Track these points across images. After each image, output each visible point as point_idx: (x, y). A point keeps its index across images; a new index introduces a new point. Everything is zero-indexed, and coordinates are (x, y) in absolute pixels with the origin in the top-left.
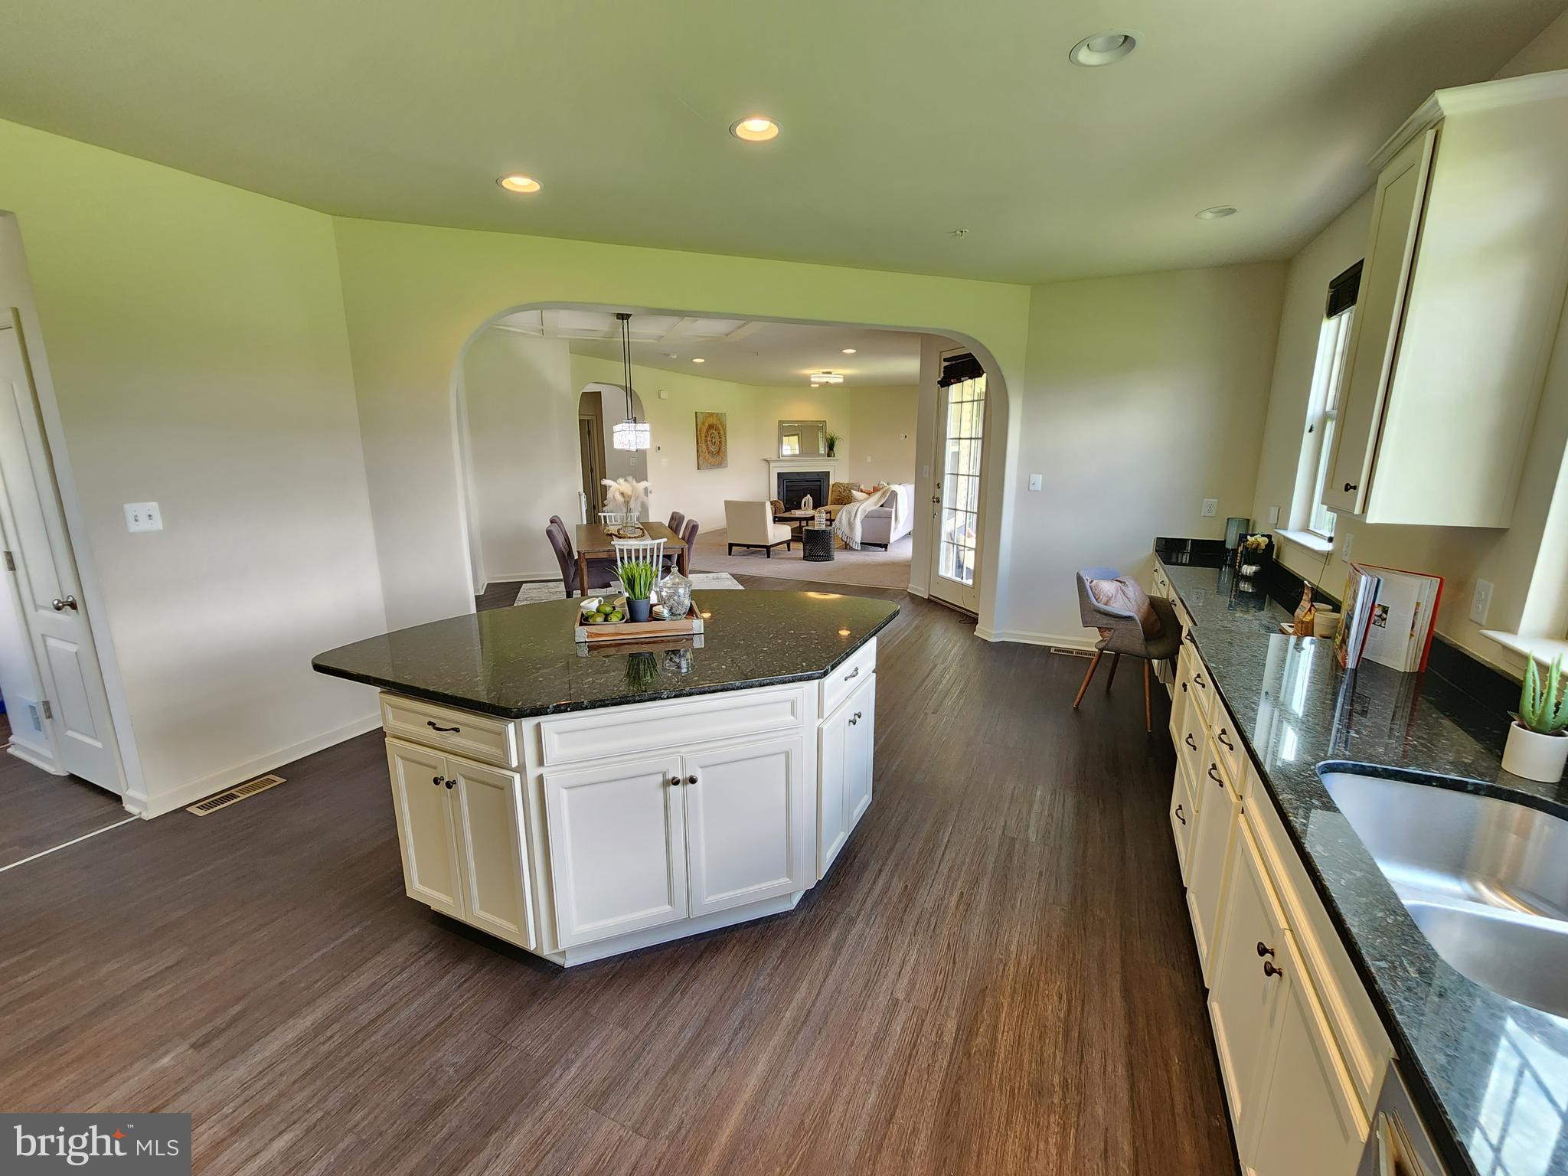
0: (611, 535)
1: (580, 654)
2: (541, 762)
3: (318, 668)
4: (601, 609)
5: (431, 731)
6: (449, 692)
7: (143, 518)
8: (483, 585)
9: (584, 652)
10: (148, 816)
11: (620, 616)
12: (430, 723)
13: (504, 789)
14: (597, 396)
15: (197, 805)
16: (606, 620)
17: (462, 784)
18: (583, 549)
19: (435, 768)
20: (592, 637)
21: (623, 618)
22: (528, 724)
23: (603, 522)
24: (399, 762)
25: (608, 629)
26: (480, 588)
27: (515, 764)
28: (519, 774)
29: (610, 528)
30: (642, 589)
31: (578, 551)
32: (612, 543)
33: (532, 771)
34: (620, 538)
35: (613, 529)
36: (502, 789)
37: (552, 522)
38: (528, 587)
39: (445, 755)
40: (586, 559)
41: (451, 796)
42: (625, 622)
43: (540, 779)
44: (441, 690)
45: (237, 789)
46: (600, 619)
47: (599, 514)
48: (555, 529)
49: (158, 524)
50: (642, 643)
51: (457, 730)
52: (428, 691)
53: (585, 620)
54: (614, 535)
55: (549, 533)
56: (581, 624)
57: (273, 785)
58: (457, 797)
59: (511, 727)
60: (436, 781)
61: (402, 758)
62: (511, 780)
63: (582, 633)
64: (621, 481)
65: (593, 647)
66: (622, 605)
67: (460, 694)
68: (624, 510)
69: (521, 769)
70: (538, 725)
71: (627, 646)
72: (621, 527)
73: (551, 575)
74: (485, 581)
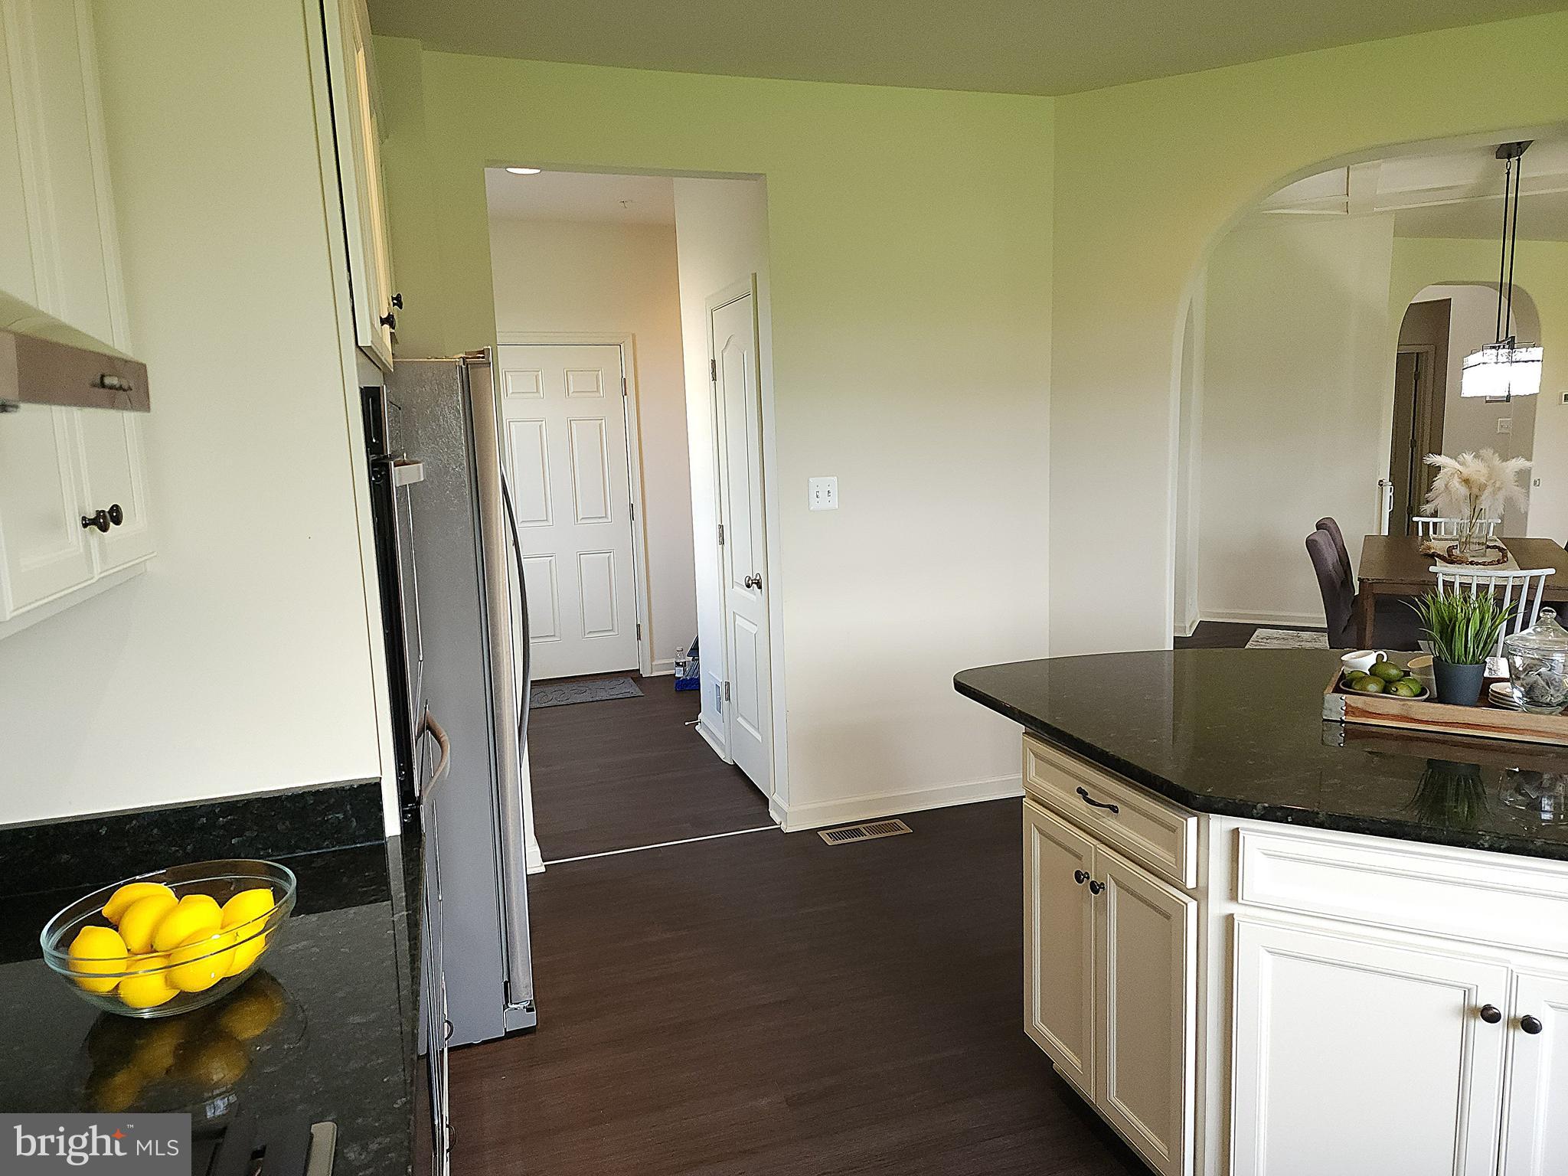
0: (1433, 556)
1: (1328, 738)
2: (1233, 894)
3: (960, 687)
4: (1380, 669)
5: (1080, 804)
6: (1111, 751)
7: (823, 494)
8: (1193, 622)
9: (1338, 737)
10: (788, 828)
11: (1416, 689)
12: (1080, 791)
13: (1170, 918)
14: (1442, 307)
15: (828, 831)
16: (1385, 690)
17: (1112, 890)
18: (1371, 576)
19: (1079, 858)
20: (1354, 714)
21: (1423, 692)
22: (1220, 825)
23: (1420, 534)
24: (1036, 835)
25: (1389, 705)
26: (1188, 626)
27: (1191, 883)
28: (1195, 903)
29: (1434, 544)
30: (1470, 644)
31: (1359, 579)
32: (1432, 569)
33: (1218, 906)
34: (1452, 562)
35: (1438, 546)
36: (1168, 917)
37: (1319, 526)
38: (1264, 635)
39: (1095, 842)
40: (1374, 594)
41: (1096, 904)
42: (1426, 700)
43: (1230, 919)
44: (1099, 745)
45: (864, 825)
46: (1373, 688)
47: (1415, 519)
48: (1323, 539)
49: (834, 502)
50: (1455, 744)
51: (1114, 809)
52: (1083, 742)
53: (1347, 684)
54: (1439, 556)
55: (1311, 544)
56: (1337, 690)
57: (898, 833)
58: (1102, 908)
59: (1192, 822)
60: (1079, 877)
61: (1040, 831)
62: (1182, 909)
63: (1335, 705)
64: (1468, 457)
65: (1355, 733)
66: (1424, 671)
67: (1124, 755)
68: (1467, 512)
69: (1200, 894)
70: (1236, 832)
71: (1423, 744)
72: (1457, 543)
73: (1305, 619)
74: (1195, 616)
